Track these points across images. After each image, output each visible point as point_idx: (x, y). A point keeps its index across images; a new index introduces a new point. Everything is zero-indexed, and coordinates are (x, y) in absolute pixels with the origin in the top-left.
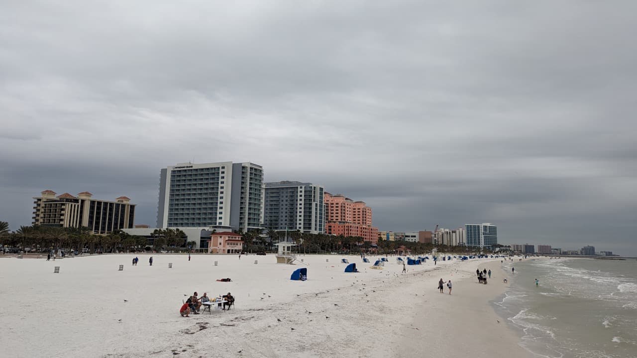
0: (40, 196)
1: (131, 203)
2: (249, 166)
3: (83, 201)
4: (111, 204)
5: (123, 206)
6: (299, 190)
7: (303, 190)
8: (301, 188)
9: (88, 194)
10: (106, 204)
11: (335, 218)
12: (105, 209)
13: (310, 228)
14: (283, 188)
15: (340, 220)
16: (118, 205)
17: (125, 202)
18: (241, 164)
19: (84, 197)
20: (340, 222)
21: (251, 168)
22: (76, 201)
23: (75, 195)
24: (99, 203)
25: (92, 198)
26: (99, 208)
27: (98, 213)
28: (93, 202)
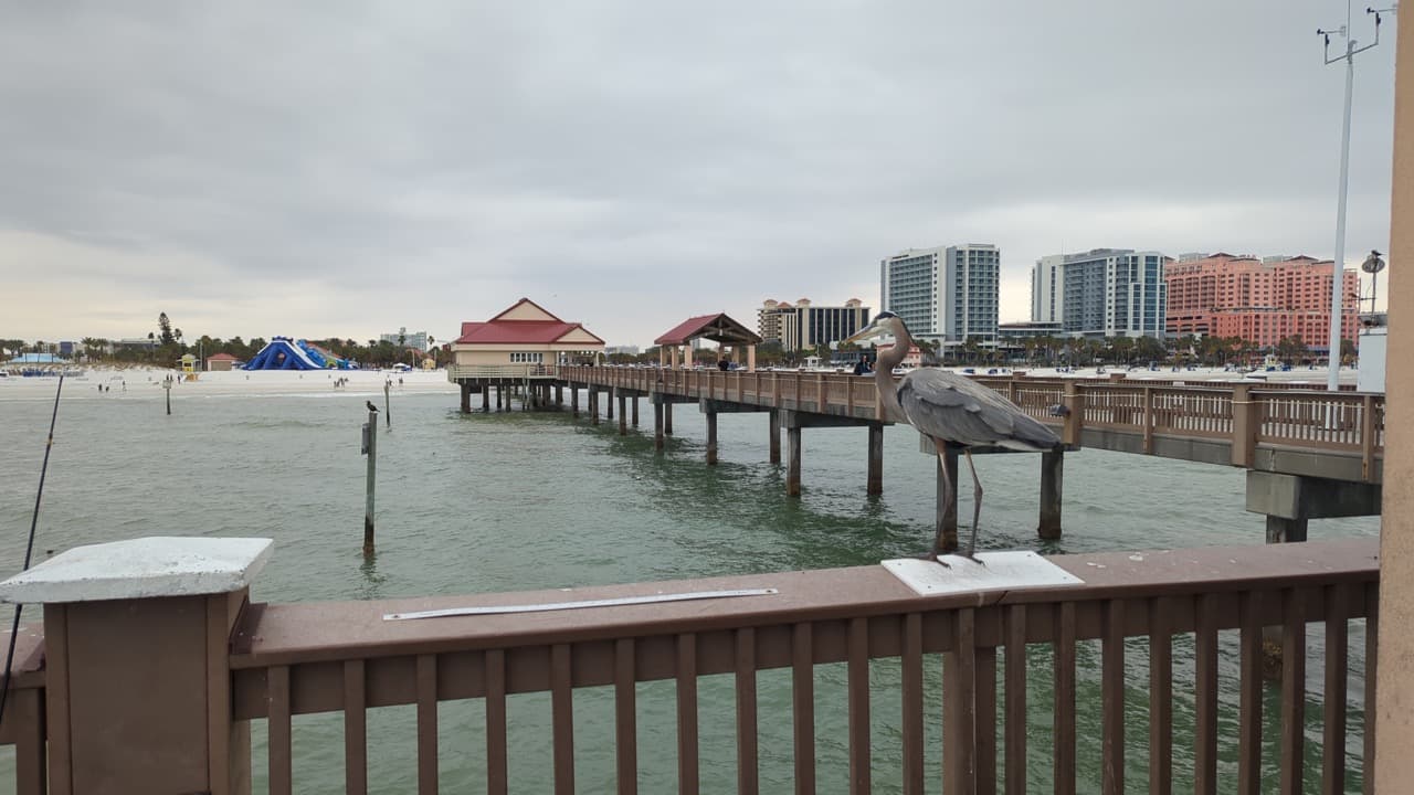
0: (762, 307)
1: (863, 306)
2: (967, 249)
3: (800, 310)
4: (836, 310)
5: (852, 311)
6: (1108, 263)
7: (1114, 264)
8: (1111, 260)
9: (805, 301)
10: (829, 310)
11: (1226, 302)
12: (829, 317)
13: (1125, 327)
14: (1094, 262)
15: (1235, 306)
16: (845, 310)
17: (854, 307)
18: (954, 247)
19: (801, 306)
20: (1236, 310)
21: (972, 252)
22: (793, 310)
23: (793, 304)
24: (820, 310)
25: (812, 305)
26: (820, 316)
27: (820, 323)
28: (812, 311)
